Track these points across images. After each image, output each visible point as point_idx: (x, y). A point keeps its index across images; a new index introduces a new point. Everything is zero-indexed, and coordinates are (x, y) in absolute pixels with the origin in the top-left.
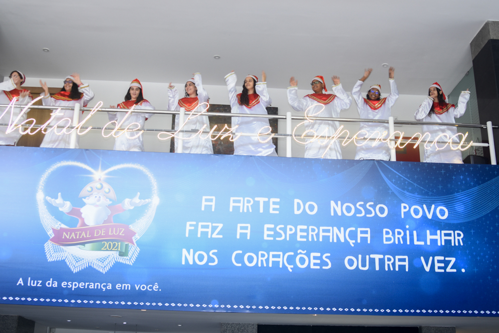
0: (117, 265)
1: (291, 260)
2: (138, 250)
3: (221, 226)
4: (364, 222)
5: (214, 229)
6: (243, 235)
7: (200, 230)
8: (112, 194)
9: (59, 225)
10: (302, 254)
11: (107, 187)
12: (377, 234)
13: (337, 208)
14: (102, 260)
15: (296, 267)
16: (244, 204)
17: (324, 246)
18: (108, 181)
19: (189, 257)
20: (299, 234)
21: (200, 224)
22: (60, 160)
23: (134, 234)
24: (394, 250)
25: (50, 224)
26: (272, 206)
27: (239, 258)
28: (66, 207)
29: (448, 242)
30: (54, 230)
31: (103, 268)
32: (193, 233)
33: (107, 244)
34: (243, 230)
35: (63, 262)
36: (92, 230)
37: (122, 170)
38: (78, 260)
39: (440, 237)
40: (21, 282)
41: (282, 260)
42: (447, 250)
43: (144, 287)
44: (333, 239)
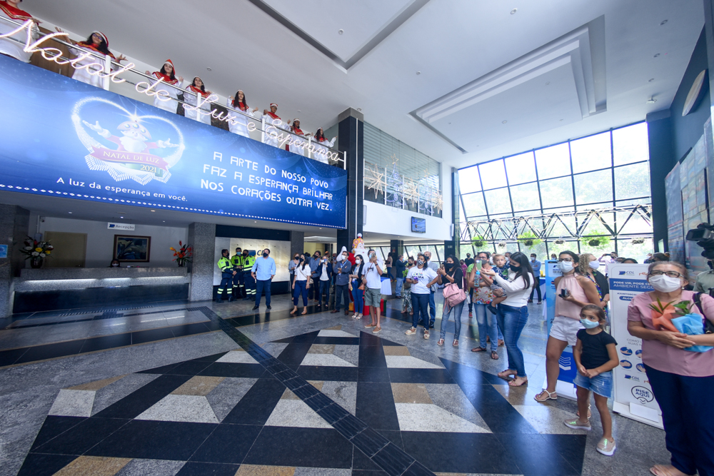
0: (153, 181)
1: (262, 195)
2: (170, 174)
3: (225, 171)
4: (296, 183)
5: (221, 172)
6: (238, 178)
7: (213, 170)
8: (148, 134)
9: (99, 145)
10: (268, 192)
11: (142, 128)
12: (301, 189)
13: (285, 174)
14: (142, 177)
15: (264, 198)
16: (239, 162)
17: (278, 191)
18: (143, 124)
19: (205, 184)
20: (267, 183)
21: (213, 167)
22: (95, 96)
23: (167, 164)
24: (307, 197)
25: (89, 143)
26: (254, 166)
27: (236, 190)
28: (106, 133)
29: (327, 198)
30: (94, 148)
31: (142, 182)
32: (208, 171)
33: (145, 167)
34: (238, 175)
35: (106, 172)
36: (131, 155)
38: (119, 173)
39: (324, 195)
40: (61, 180)
41: (258, 194)
42: (326, 201)
43: (175, 198)
44: (282, 188)
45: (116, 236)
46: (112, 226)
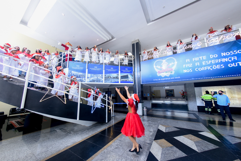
0: (171, 75)
1: (211, 68)
2: (174, 72)
3: (191, 64)
4: (234, 55)
5: (190, 65)
6: (197, 65)
7: (187, 66)
8: (167, 63)
9: (159, 70)
10: (215, 66)
11: (166, 62)
12: (239, 57)
13: (224, 54)
14: (168, 74)
15: (213, 69)
16: (197, 59)
17: (222, 63)
18: (166, 61)
19: (185, 71)
20: (213, 62)
21: (187, 65)
22: (157, 60)
23: (173, 69)
25: (157, 70)
26: (204, 58)
27: (197, 69)
28: (159, 67)
30: (158, 71)
31: (168, 76)
32: (185, 67)
33: (168, 72)
34: (197, 64)
35: (161, 76)
36: (165, 70)
37: (168, 59)
38: (163, 75)
40: (154, 80)
41: (209, 68)
43: (177, 78)
44: (224, 61)
45: (166, 90)
46: (164, 88)
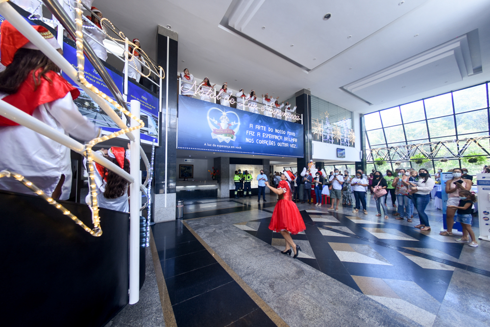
0: (231, 141)
2: (236, 137)
3: (254, 132)
4: (281, 135)
5: (252, 133)
6: (259, 136)
8: (228, 120)
9: (215, 128)
10: (270, 141)
11: (227, 118)
12: (283, 138)
13: (277, 131)
14: (227, 139)
15: (269, 144)
16: (259, 127)
17: (274, 140)
18: (227, 116)
19: (247, 140)
20: (270, 136)
21: (250, 132)
23: (234, 132)
24: (286, 142)
25: (212, 127)
26: (264, 129)
27: (258, 141)
28: (216, 122)
29: (295, 141)
30: (213, 129)
32: (248, 134)
33: (228, 135)
34: (259, 134)
35: (217, 139)
36: (224, 130)
37: (229, 113)
38: (221, 139)
39: (293, 140)
40: (205, 144)
41: (266, 143)
42: (294, 143)
43: (238, 148)
44: (276, 138)
45: (180, 165)
46: (186, 160)
